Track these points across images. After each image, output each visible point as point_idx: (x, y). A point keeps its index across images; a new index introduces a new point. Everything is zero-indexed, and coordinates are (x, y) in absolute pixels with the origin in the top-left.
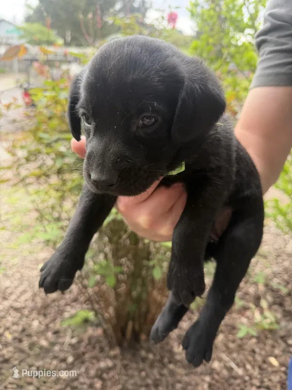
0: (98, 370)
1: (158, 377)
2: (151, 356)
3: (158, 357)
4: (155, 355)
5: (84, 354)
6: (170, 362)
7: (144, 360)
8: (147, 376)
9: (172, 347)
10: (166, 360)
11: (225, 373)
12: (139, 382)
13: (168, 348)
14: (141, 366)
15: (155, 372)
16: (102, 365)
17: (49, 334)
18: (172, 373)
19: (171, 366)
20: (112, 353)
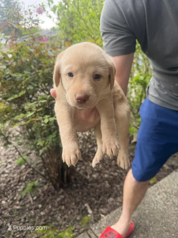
0: (58, 202)
1: (87, 190)
2: (79, 185)
3: (82, 184)
4: (80, 184)
5: (45, 200)
6: (88, 183)
7: (77, 188)
8: (83, 193)
9: (85, 178)
10: (86, 183)
11: (111, 177)
12: (81, 197)
13: (83, 178)
14: (77, 190)
15: (85, 189)
16: (59, 199)
17: (18, 202)
18: (92, 187)
19: (90, 184)
20: (60, 192)
